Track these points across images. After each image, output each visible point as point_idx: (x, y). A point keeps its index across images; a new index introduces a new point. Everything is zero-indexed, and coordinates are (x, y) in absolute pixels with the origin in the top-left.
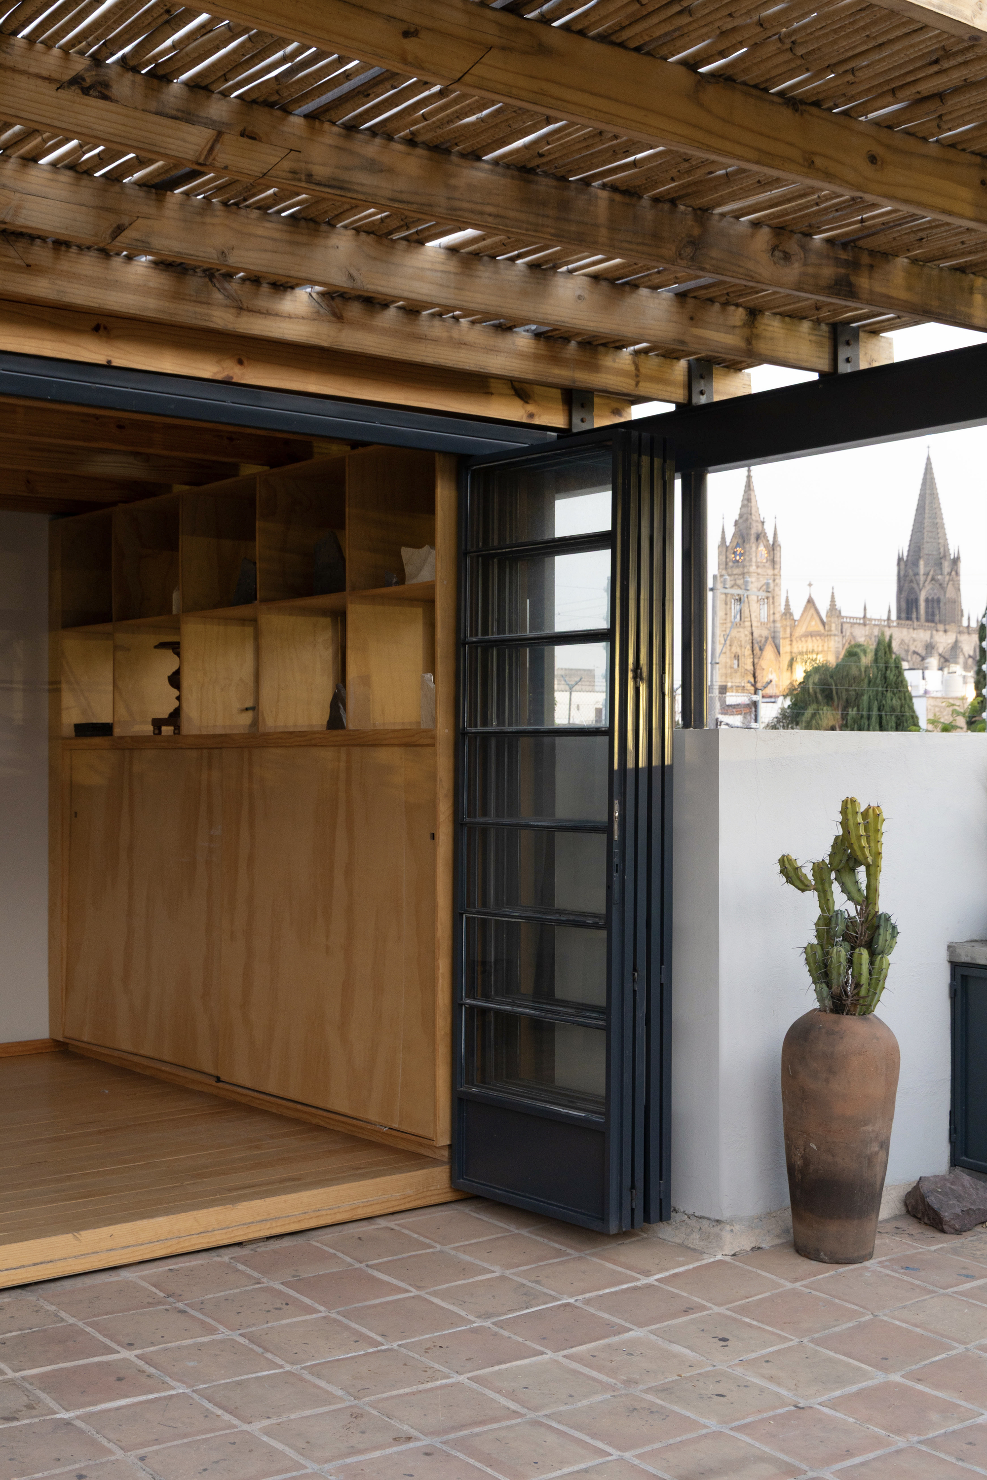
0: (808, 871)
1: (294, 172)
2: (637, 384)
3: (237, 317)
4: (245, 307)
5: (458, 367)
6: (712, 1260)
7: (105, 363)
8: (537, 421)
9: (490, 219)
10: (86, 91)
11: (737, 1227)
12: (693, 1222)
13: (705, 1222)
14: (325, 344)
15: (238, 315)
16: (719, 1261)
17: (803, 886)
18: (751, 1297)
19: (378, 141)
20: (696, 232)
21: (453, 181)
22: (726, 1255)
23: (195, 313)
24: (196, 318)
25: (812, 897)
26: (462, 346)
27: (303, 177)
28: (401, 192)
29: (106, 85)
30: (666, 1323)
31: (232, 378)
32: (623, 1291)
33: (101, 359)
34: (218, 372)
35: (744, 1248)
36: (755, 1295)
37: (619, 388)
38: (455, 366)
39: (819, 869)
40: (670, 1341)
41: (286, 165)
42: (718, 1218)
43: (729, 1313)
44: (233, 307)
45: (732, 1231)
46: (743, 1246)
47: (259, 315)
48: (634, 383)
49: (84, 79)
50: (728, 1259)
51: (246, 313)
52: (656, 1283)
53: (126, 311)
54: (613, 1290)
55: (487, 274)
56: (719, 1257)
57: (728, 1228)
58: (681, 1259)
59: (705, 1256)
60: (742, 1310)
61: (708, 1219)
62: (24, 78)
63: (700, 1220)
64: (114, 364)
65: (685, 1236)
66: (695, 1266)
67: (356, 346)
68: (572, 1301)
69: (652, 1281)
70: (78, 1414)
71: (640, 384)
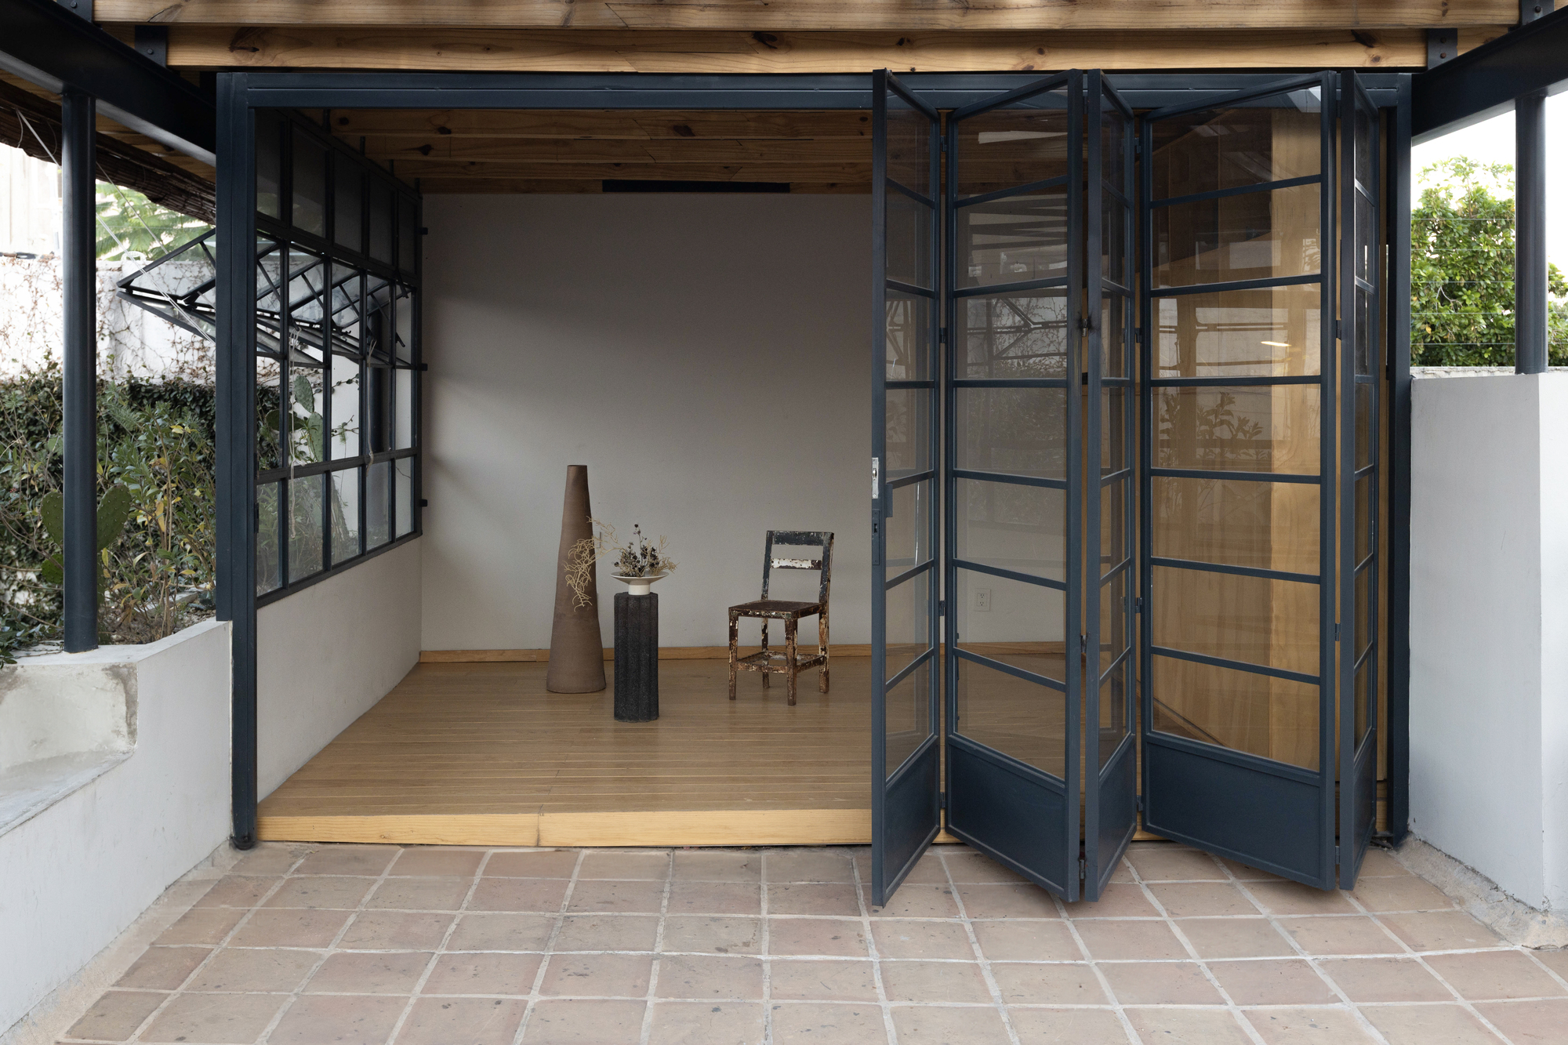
2: (1444, 13)
3: (964, 16)
4: (971, 6)
5: (1209, 27)
6: (1507, 949)
7: (909, 71)
8: (1384, 64)
11: (1551, 919)
12: (1509, 904)
13: (1520, 907)
14: (1057, 27)
15: (964, 15)
16: (1516, 951)
18: (1514, 997)
22: (1527, 947)
23: (921, 19)
24: (922, 24)
26: (1213, 6)
30: (1386, 1004)
31: (1033, 67)
32: (1376, 960)
33: (905, 68)
34: (1018, 64)
35: (1554, 944)
36: (1519, 997)
37: (1419, 21)
38: (1206, 27)
40: (1371, 1023)
42: (1532, 905)
43: (1471, 1009)
44: (959, 8)
45: (1544, 922)
46: (1554, 940)
47: (985, 11)
48: (1440, 12)
50: (1526, 951)
51: (973, 11)
52: (1420, 960)
53: (856, 28)
54: (1365, 957)
56: (1518, 947)
57: (1540, 918)
58: (1471, 940)
59: (1503, 943)
60: (1486, 1011)
61: (1525, 904)
63: (1517, 904)
64: (917, 71)
65: (1497, 918)
66: (1480, 951)
67: (1091, 24)
68: (1309, 958)
69: (1417, 956)
70: (775, 957)
71: (1449, 12)
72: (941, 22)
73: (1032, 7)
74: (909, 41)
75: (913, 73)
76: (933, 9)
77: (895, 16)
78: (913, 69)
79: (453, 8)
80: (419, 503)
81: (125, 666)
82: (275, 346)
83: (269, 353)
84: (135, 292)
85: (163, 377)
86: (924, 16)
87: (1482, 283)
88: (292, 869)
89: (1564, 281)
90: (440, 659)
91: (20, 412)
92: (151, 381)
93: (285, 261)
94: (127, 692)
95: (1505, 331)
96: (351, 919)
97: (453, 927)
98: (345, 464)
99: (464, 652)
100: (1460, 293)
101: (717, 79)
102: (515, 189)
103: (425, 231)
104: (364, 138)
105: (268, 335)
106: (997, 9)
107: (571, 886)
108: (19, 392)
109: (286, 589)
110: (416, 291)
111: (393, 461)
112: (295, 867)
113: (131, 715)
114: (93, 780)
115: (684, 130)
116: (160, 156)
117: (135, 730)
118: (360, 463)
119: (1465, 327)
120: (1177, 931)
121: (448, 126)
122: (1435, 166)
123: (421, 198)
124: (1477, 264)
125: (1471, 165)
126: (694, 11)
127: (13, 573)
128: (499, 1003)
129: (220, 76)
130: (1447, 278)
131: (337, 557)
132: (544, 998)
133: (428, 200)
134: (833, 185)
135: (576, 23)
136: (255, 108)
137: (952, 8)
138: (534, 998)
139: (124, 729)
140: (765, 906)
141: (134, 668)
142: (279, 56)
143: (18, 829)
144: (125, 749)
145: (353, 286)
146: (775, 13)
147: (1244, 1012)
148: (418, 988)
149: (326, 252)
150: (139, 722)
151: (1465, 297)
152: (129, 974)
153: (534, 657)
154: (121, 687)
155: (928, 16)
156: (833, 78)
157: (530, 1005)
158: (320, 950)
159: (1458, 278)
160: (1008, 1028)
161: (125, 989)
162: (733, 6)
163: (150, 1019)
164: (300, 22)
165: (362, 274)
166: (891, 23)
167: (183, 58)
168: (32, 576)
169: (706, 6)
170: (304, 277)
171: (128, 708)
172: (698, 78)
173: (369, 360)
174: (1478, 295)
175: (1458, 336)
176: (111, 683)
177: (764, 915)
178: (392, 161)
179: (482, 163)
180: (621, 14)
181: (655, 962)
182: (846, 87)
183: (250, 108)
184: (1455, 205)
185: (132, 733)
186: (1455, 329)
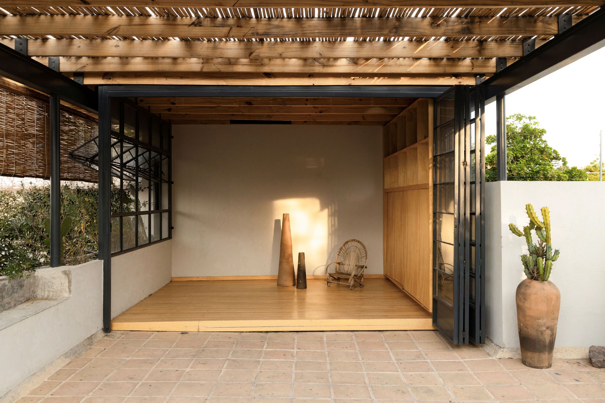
0: (522, 230)
1: (253, 33)
8: (463, 84)
9: (317, 34)
10: (195, 26)
11: (505, 350)
12: (495, 347)
16: (494, 359)
17: (520, 235)
18: (487, 371)
19: (278, 19)
20: (397, 24)
21: (304, 26)
25: (523, 238)
27: (256, 34)
28: (286, 32)
29: (201, 23)
30: (447, 372)
31: (351, 84)
32: (449, 361)
33: (311, 84)
34: (346, 83)
35: (503, 357)
36: (489, 371)
39: (525, 229)
40: (440, 377)
41: (250, 32)
42: (501, 346)
49: (195, 23)
50: (496, 359)
54: (446, 360)
55: (368, 46)
56: (494, 358)
57: (502, 349)
58: (481, 357)
59: (491, 357)
61: (499, 346)
62: (180, 26)
63: (497, 346)
65: (491, 350)
66: (483, 359)
68: (429, 361)
69: (462, 360)
70: (264, 360)
71: (474, 69)
72: (316, 70)
73: (344, 66)
74: (312, 75)
75: (314, 86)
76: (314, 66)
77: (302, 68)
78: (314, 84)
79: (167, 65)
80: (171, 228)
81: (68, 271)
82: (119, 174)
83: (117, 176)
84: (74, 157)
85: (88, 187)
86: (311, 68)
87: (526, 156)
88: (121, 338)
89: (559, 156)
90: (178, 280)
91: (42, 198)
92: (84, 188)
93: (122, 147)
94: (68, 279)
95: (534, 172)
96: (137, 350)
97: (168, 352)
98: (144, 213)
99: (186, 277)
100: (519, 160)
101: (252, 87)
102: (202, 123)
103: (173, 137)
104: (150, 106)
105: (116, 170)
106: (333, 66)
107: (207, 342)
108: (41, 192)
109: (122, 252)
110: (169, 157)
111: (161, 213)
112: (122, 337)
113: (70, 286)
114: (57, 304)
115: (249, 103)
116: (85, 113)
117: (71, 290)
118: (149, 213)
119: (519, 171)
120: (391, 354)
121: (174, 102)
122: (510, 117)
123: (171, 126)
124: (524, 150)
125: (522, 117)
126: (240, 66)
127: (39, 252)
128: (177, 370)
129: (100, 87)
130: (514, 154)
131: (140, 243)
132: (191, 369)
133: (173, 126)
134: (305, 122)
135: (205, 70)
136: (111, 97)
137: (320, 66)
138: (188, 370)
139: (68, 290)
140: (265, 347)
141: (71, 271)
142: (117, 81)
143: (33, 316)
144: (68, 296)
145: (147, 155)
146: (265, 67)
147: (403, 374)
148: (154, 367)
149: (136, 143)
150: (72, 288)
151: (521, 161)
152: (68, 364)
153: (208, 279)
154: (67, 277)
155: (312, 68)
156: (289, 87)
157: (187, 371)
158: (125, 358)
159: (518, 154)
160: (329, 377)
161: (66, 368)
162: (252, 65)
163: (72, 375)
164: (121, 70)
165: (149, 151)
166: (301, 70)
167: (88, 81)
168: (45, 253)
169: (244, 65)
170: (130, 152)
171: (69, 284)
172: (246, 87)
173: (152, 179)
174: (525, 160)
175: (517, 173)
176: (64, 276)
177: (264, 349)
178: (160, 114)
179: (189, 114)
180: (218, 67)
181: (227, 361)
182: (295, 90)
183: (109, 97)
184: (518, 130)
185: (70, 291)
186: (516, 171)
